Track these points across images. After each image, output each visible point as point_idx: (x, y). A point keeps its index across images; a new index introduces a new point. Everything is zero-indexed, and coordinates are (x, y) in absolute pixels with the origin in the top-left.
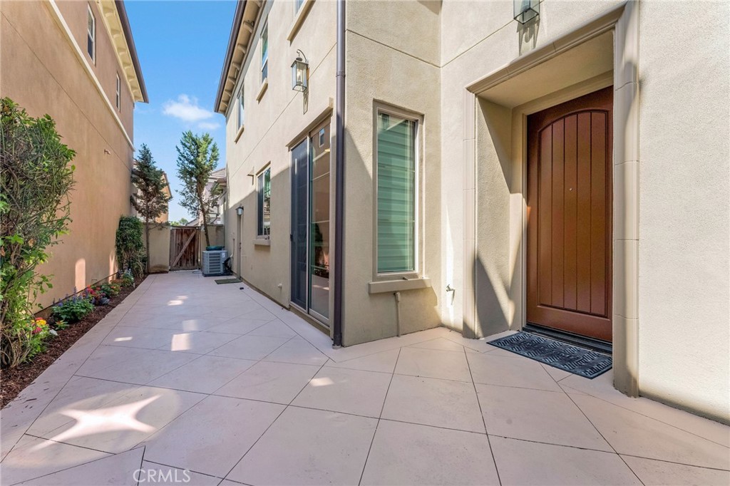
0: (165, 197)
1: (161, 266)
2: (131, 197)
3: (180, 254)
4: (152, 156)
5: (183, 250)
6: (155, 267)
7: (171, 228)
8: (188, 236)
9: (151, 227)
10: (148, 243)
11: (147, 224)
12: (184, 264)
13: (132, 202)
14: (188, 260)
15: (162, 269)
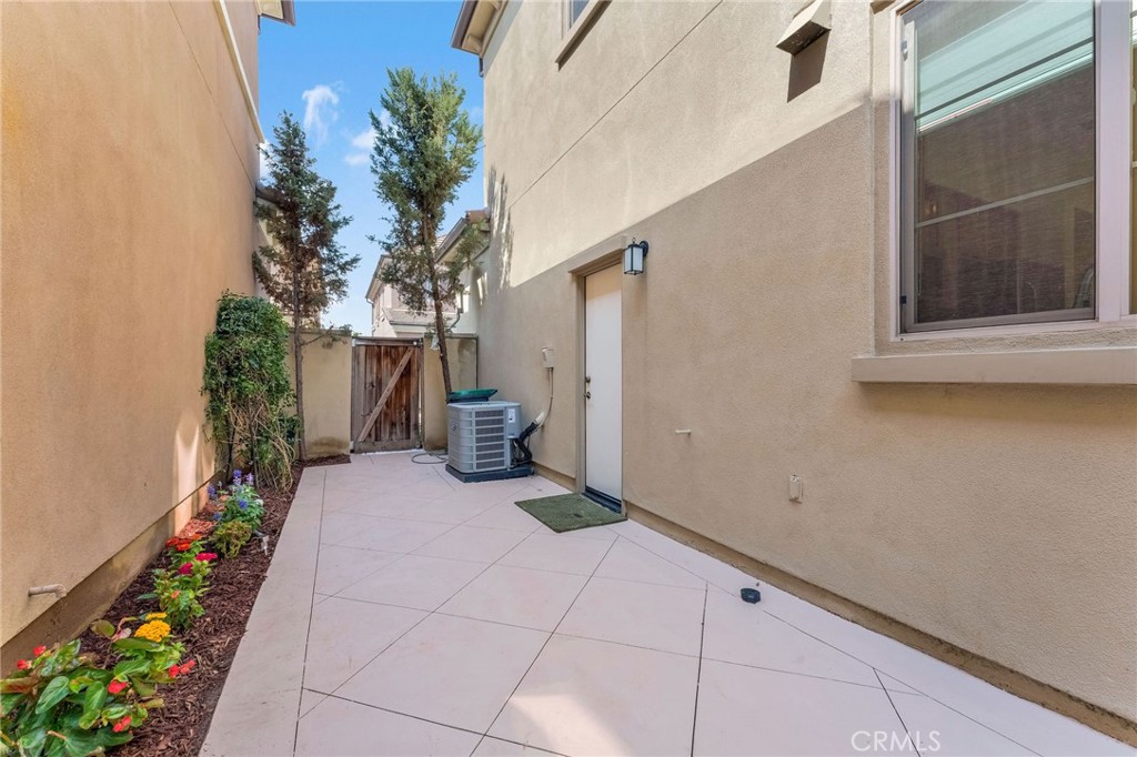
0: (342, 256)
1: (331, 443)
2: (254, 256)
3: (377, 411)
4: (306, 145)
5: (382, 400)
6: (316, 444)
7: (354, 343)
8: (395, 362)
9: (305, 338)
10: (299, 383)
11: (297, 331)
12: (385, 436)
13: (257, 268)
14: (393, 424)
15: (335, 450)
